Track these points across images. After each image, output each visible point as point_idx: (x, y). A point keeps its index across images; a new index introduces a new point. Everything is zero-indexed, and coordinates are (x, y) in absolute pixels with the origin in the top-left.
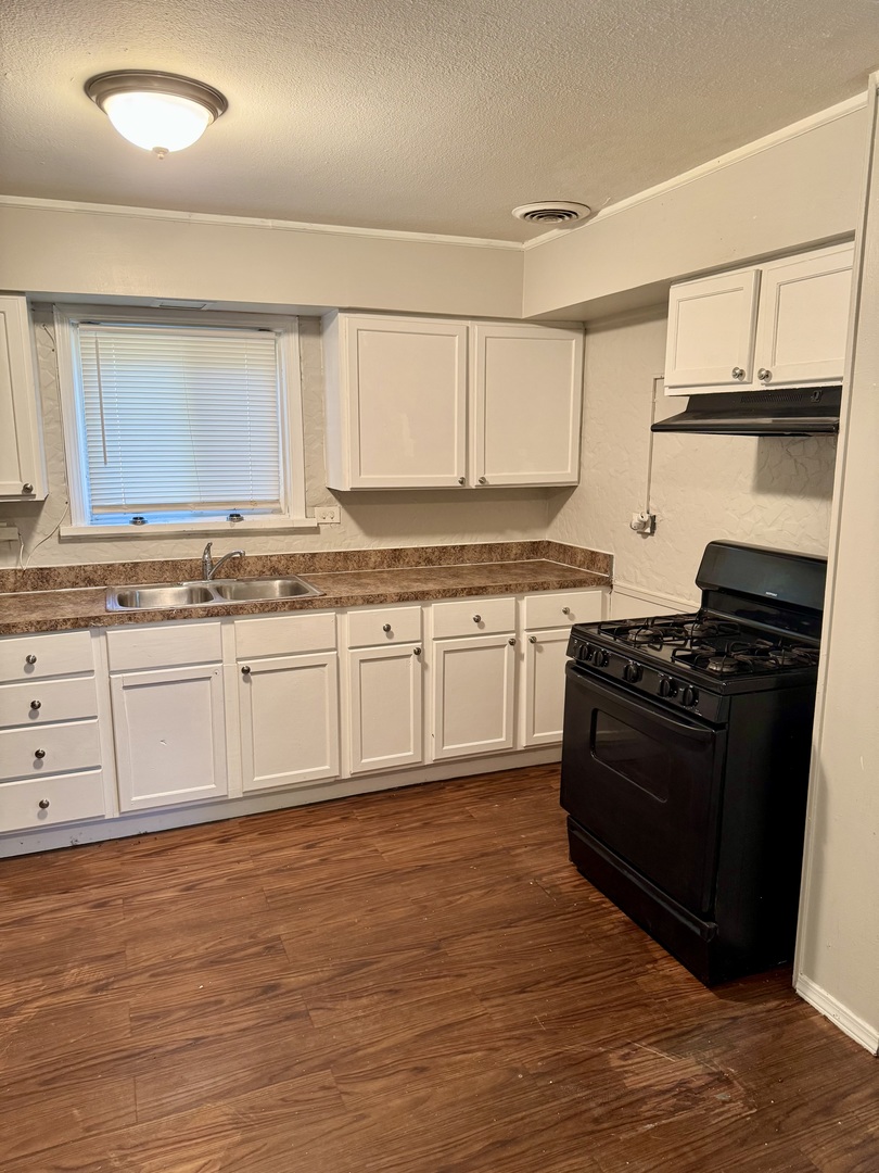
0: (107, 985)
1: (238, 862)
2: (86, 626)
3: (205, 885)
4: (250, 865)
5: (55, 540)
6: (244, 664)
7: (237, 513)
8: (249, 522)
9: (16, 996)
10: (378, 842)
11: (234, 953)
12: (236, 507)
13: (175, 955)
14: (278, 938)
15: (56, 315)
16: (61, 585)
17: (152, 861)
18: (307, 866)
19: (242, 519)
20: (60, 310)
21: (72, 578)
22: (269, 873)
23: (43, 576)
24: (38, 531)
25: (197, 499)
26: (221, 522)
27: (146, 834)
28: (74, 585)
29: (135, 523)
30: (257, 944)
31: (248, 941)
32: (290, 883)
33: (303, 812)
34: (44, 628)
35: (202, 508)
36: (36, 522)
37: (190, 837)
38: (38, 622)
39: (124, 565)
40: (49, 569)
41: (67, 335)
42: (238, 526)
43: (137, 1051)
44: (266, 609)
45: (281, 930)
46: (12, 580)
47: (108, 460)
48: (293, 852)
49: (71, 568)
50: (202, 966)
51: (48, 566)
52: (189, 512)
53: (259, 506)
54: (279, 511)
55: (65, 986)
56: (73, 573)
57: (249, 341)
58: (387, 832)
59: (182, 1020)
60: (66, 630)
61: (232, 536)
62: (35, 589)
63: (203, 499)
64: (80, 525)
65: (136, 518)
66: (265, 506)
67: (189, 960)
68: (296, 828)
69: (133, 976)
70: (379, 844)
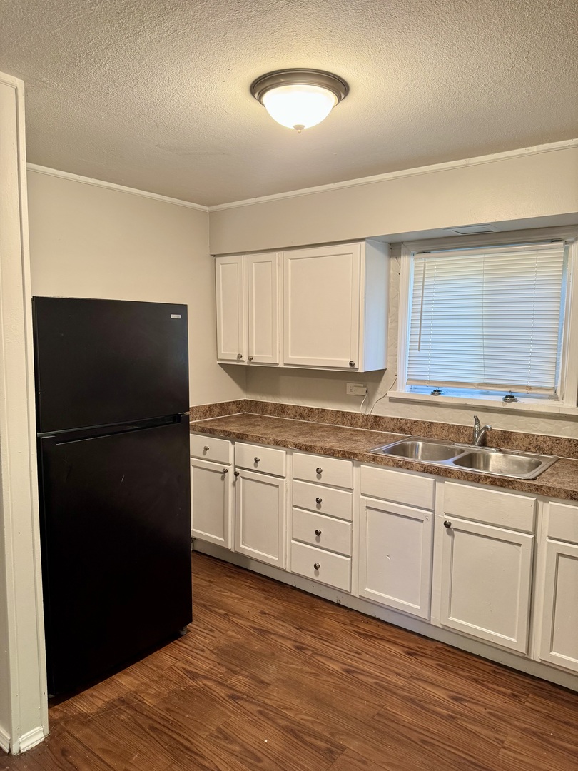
0: (240, 698)
1: (398, 674)
2: (349, 458)
3: (361, 677)
4: (400, 682)
5: (386, 399)
6: (449, 519)
7: (512, 394)
8: (523, 404)
9: (208, 671)
10: (514, 736)
11: (310, 735)
12: (512, 390)
13: (286, 709)
14: (343, 748)
15: (403, 250)
16: (386, 429)
17: (356, 639)
18: (435, 713)
19: (516, 401)
20: (405, 246)
21: (392, 426)
22: (405, 698)
23: (377, 421)
24: (379, 392)
25: (481, 381)
26: (497, 401)
27: (378, 620)
28: (393, 430)
29: (433, 394)
30: (327, 741)
31: (327, 735)
32: (406, 717)
33: (490, 668)
34: (328, 453)
35: (486, 387)
36: (378, 386)
37: (396, 637)
38: (325, 448)
39: (424, 423)
40: (380, 417)
41: (408, 263)
42: (510, 405)
43: (195, 750)
44: (470, 479)
45: (353, 745)
46: (361, 420)
47: (421, 348)
48: (440, 694)
49: (393, 419)
50: (286, 729)
51: (380, 415)
52: (473, 390)
53: (533, 391)
54: (555, 398)
55: (227, 683)
56: (393, 423)
57: (540, 252)
58: (534, 733)
59: (232, 753)
60: (338, 458)
61: (507, 414)
62: (372, 428)
63: (487, 381)
64: (402, 391)
65: (435, 391)
66: (539, 392)
67: (285, 718)
68: (468, 678)
69: (252, 702)
70: (512, 738)
